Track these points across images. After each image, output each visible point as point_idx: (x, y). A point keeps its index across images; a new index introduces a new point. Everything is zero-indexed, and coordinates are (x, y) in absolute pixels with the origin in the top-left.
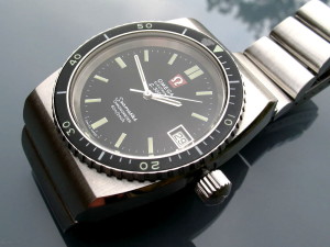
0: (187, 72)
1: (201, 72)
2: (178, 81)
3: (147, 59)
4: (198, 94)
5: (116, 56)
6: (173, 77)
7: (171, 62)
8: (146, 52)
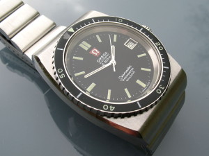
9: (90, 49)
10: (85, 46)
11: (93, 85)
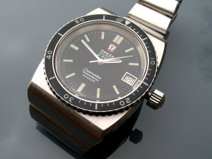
0: (115, 41)
1: (122, 39)
2: (112, 48)
3: (88, 40)
4: (127, 51)
5: (70, 44)
6: (108, 46)
7: (103, 38)
8: (86, 36)
9: (115, 44)
10: (118, 39)
11: (77, 48)
